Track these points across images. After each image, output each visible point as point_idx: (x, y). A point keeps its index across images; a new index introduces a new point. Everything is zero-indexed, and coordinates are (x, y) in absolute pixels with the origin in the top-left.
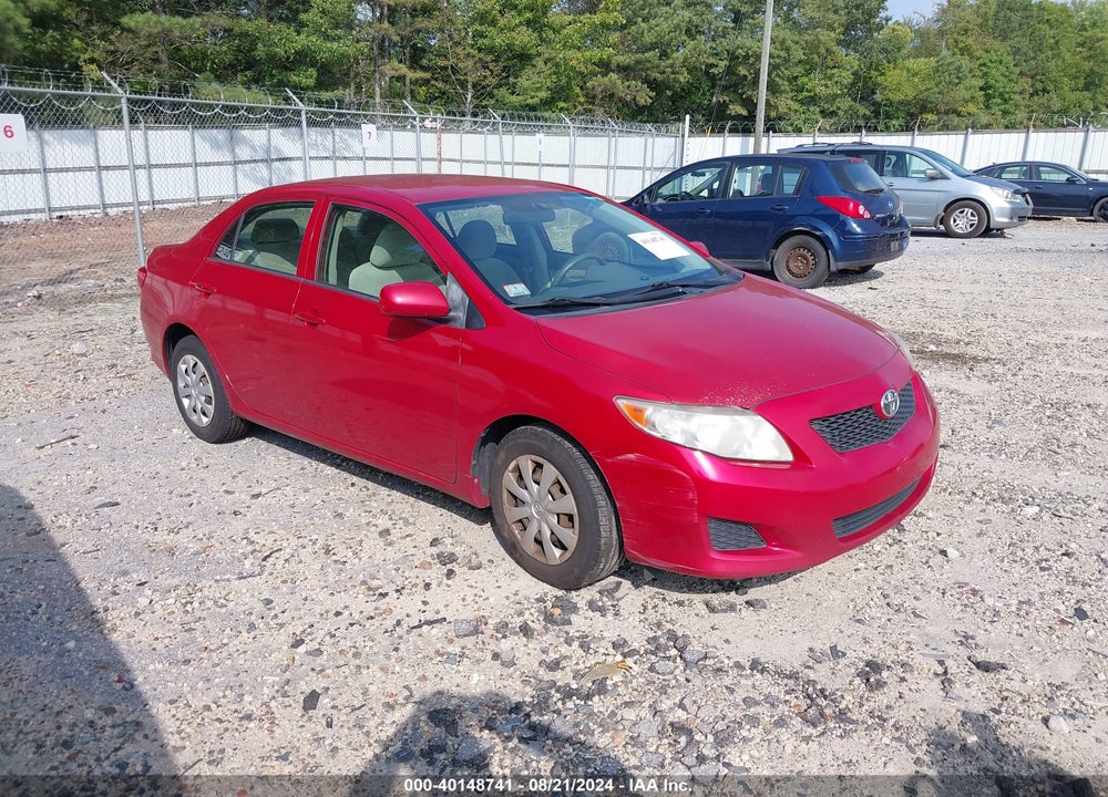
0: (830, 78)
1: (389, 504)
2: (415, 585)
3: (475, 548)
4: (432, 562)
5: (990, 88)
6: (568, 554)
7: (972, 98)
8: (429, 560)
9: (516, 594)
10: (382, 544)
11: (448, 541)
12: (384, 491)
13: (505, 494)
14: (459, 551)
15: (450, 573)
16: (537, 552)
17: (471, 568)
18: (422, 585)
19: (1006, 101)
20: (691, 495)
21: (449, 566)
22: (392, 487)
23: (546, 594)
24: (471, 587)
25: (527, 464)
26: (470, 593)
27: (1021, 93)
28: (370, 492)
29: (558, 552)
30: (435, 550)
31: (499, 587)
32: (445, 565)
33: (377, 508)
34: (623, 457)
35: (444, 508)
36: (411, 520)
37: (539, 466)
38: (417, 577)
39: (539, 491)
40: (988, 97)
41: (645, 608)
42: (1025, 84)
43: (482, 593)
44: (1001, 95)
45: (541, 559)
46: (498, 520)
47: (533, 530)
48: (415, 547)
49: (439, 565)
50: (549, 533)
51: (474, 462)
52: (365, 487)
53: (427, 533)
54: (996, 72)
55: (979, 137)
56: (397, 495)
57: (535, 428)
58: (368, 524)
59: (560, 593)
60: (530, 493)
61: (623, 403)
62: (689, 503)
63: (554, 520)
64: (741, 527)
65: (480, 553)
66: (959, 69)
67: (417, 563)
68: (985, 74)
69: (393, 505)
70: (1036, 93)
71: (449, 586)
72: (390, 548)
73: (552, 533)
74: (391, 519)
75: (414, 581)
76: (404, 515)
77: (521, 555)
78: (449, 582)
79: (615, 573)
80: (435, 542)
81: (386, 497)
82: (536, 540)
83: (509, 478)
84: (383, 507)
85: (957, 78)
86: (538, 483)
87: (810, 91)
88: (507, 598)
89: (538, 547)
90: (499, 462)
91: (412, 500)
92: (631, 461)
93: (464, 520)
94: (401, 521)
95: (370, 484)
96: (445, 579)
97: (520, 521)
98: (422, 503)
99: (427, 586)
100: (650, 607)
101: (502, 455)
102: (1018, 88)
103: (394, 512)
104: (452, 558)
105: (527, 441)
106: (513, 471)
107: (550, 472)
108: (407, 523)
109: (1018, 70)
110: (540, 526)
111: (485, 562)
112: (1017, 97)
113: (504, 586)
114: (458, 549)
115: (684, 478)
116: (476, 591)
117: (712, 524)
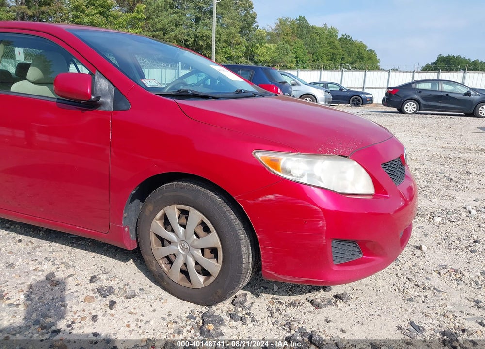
0: (237, 49)
1: (51, 253)
2: (84, 318)
3: (126, 280)
4: (94, 295)
5: (297, 58)
6: (212, 279)
7: (292, 61)
8: (91, 294)
9: (170, 315)
10: (49, 285)
11: (104, 277)
12: (45, 244)
13: (153, 238)
14: (113, 283)
15: (112, 304)
16: (182, 280)
17: (127, 297)
18: (89, 317)
19: (304, 63)
20: (321, 224)
21: (109, 298)
22: (52, 240)
23: (192, 311)
24: (132, 313)
25: (173, 212)
26: (132, 319)
27: (309, 60)
28: (35, 245)
29: (201, 278)
30: (94, 286)
31: (154, 310)
32: (105, 297)
33: (41, 256)
34: (264, 198)
35: (94, 252)
36: (71, 263)
37: (184, 213)
38: (84, 310)
39: (185, 233)
40: (297, 61)
41: (271, 313)
42: (310, 56)
43: (141, 318)
44: (302, 61)
45: (187, 284)
46: (147, 258)
47: (179, 263)
48: (77, 285)
49: (100, 298)
50: (194, 264)
51: (125, 215)
52: (30, 242)
53: (86, 273)
54: (300, 52)
55: (302, 72)
56: (56, 246)
57: (181, 183)
58: (35, 270)
59: (204, 309)
60: (177, 235)
61: (260, 156)
62: (319, 230)
63: (199, 253)
64: (350, 244)
65: (131, 284)
66: (286, 49)
67: (82, 298)
68: (296, 52)
69: (54, 253)
70: (314, 61)
71: (112, 315)
72: (57, 288)
73: (197, 263)
74: (54, 264)
75: (82, 315)
76: (64, 260)
77: (168, 283)
78: (113, 311)
79: (243, 289)
80: (93, 279)
81: (48, 248)
82: (182, 271)
83: (157, 225)
84: (46, 256)
85: (286, 52)
86: (184, 226)
87: (229, 54)
88: (164, 319)
89: (183, 276)
90: (147, 213)
91: (68, 248)
92: (270, 200)
93: (112, 259)
94: (63, 265)
95: (34, 240)
96: (108, 309)
97: (167, 257)
98: (77, 250)
99: (94, 318)
100: (274, 311)
101: (150, 207)
102: (308, 58)
103: (56, 258)
104: (110, 290)
105: (174, 193)
106: (160, 219)
107: (196, 216)
108: (67, 266)
109: (307, 51)
110: (186, 259)
111: (137, 291)
112: (307, 62)
113: (158, 309)
114: (113, 282)
115: (316, 210)
116: (136, 317)
117: (334, 244)
